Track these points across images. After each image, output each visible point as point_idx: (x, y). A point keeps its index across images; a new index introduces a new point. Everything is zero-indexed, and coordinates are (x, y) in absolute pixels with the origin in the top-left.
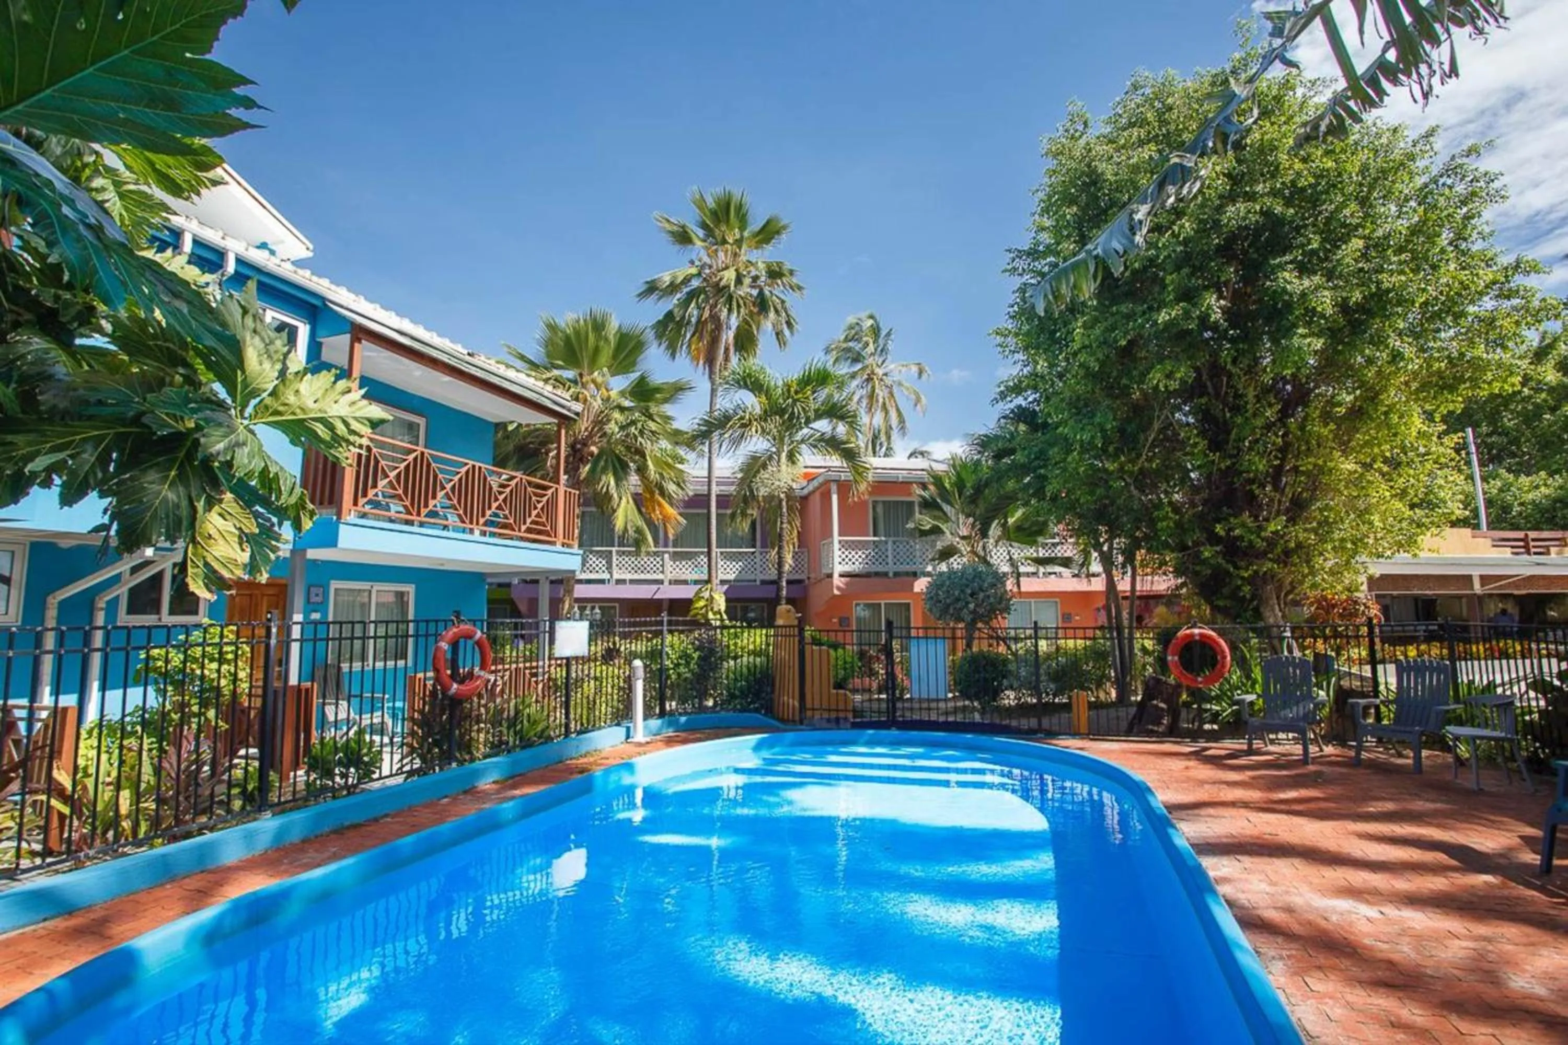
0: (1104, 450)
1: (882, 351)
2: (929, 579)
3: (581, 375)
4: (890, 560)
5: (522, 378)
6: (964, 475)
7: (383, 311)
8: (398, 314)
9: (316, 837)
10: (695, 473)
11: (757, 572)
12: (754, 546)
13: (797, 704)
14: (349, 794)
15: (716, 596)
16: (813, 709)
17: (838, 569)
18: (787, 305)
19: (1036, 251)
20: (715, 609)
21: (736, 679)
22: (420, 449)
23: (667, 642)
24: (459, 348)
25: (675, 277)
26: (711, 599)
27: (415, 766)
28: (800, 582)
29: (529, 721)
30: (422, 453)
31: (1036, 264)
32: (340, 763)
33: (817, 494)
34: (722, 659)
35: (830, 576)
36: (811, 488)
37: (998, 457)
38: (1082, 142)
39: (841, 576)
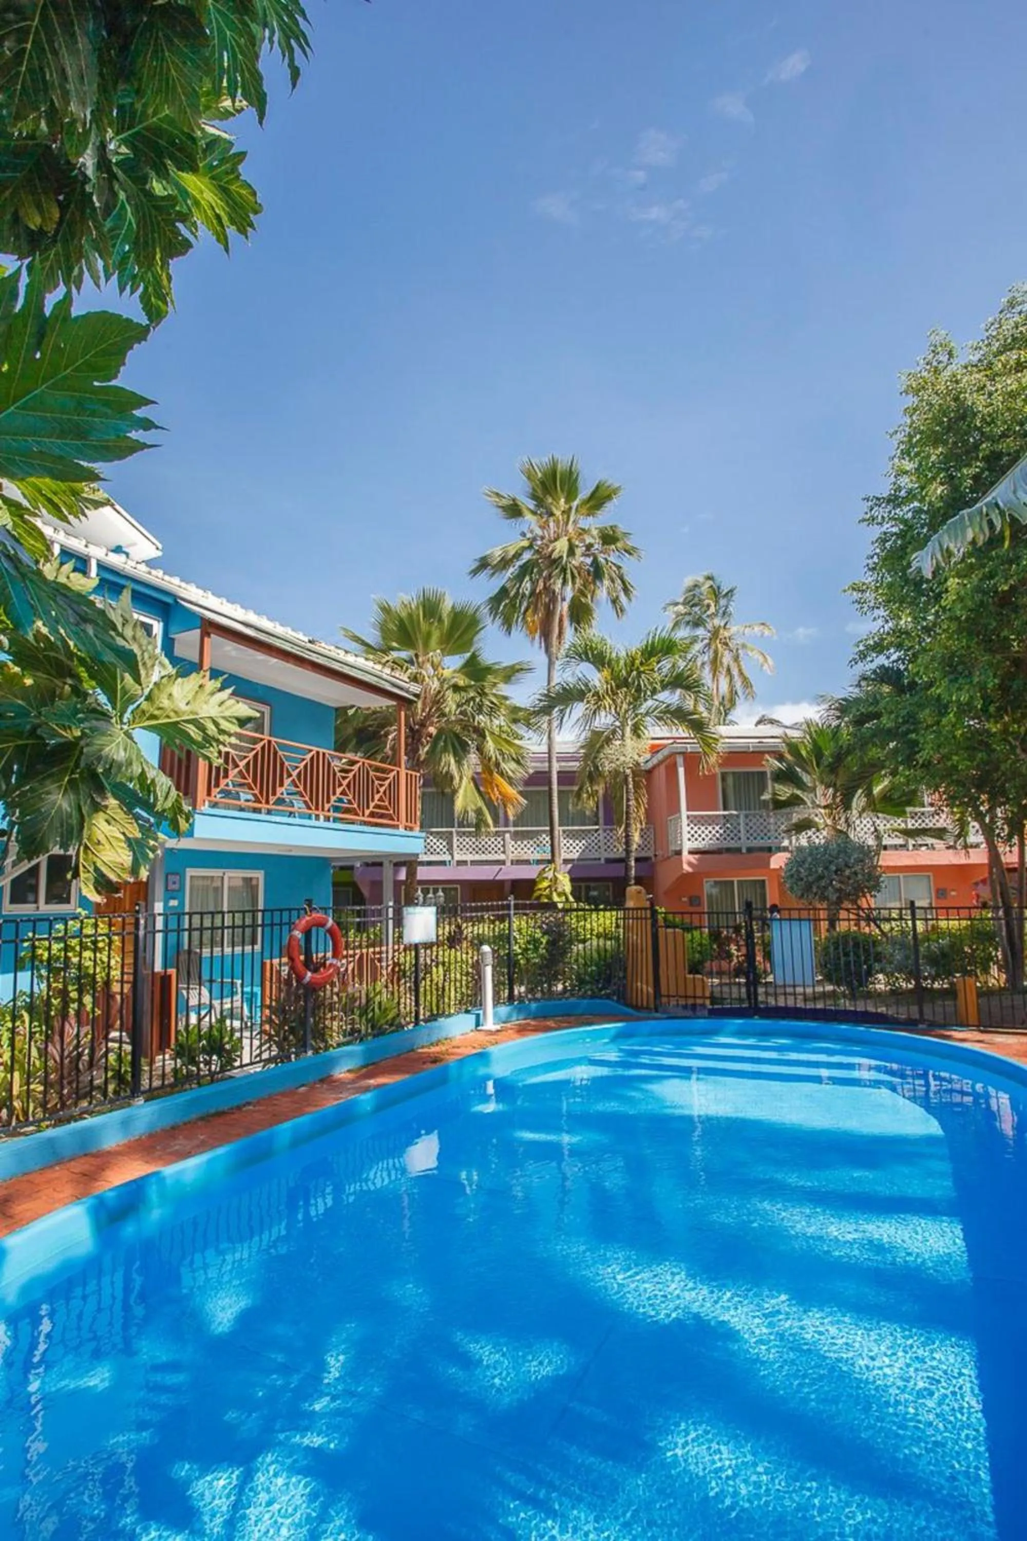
0: (985, 710)
1: (724, 613)
2: (788, 855)
3: (417, 656)
4: (742, 835)
5: (361, 662)
6: (821, 743)
7: (229, 605)
8: (242, 607)
9: (185, 1124)
10: (535, 749)
11: (602, 850)
12: (596, 824)
13: (651, 990)
14: (212, 1081)
15: (560, 877)
16: (668, 996)
17: (687, 846)
18: (624, 570)
19: (897, 497)
20: (560, 890)
21: (586, 964)
22: (266, 737)
23: (515, 926)
24: (301, 636)
25: (506, 552)
26: (555, 880)
27: (273, 1053)
28: (646, 859)
29: (380, 1008)
30: (269, 742)
31: (898, 511)
32: (204, 1050)
33: (662, 768)
34: (571, 942)
35: (679, 853)
36: (655, 761)
37: (859, 722)
38: (947, 374)
39: (691, 853)
